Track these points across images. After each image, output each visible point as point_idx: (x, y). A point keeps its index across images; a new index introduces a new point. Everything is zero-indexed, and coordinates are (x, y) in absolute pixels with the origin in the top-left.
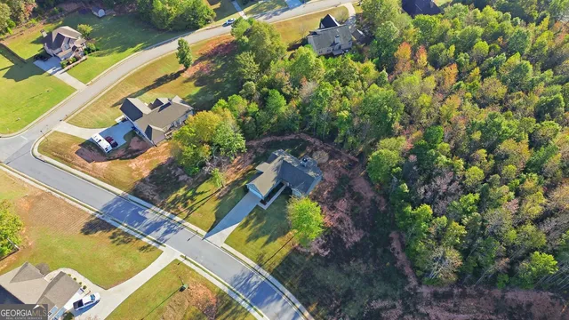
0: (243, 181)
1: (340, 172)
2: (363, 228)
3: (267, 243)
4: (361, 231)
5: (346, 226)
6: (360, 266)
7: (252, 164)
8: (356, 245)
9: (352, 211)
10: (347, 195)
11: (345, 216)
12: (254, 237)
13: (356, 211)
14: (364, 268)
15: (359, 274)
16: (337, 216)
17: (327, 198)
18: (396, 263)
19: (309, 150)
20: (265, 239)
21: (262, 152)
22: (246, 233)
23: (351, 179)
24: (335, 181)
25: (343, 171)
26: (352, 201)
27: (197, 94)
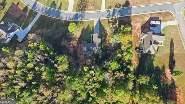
1: (79, 60)
2: (62, 46)
4: (62, 45)
5: (67, 44)
6: (58, 36)
7: (107, 46)
8: (62, 41)
9: (68, 50)
10: (72, 54)
11: (69, 47)
13: (67, 50)
14: (57, 36)
15: (57, 34)
16: (71, 45)
17: (77, 49)
18: (49, 42)
19: (94, 62)
20: (85, 28)
21: (107, 52)
22: (91, 26)
23: (75, 60)
24: (78, 56)
25: (78, 61)
26: (70, 52)
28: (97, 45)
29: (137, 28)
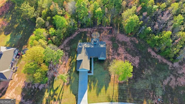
0: (72, 68)
1: (109, 37)
2: (136, 55)
3: (106, 89)
4: (137, 57)
5: (130, 59)
6: (147, 72)
7: (69, 57)
8: (139, 64)
9: (127, 51)
10: (120, 45)
11: (126, 54)
12: (99, 91)
13: (128, 50)
14: (149, 71)
15: (150, 75)
16: (123, 57)
17: (113, 52)
18: (158, 61)
19: (88, 35)
20: (104, 88)
21: (69, 49)
22: (94, 91)
23: (115, 37)
24: (110, 42)
25: (110, 36)
26: (123, 47)
27: (11, 39)
28: (84, 51)
29: (14, 90)
